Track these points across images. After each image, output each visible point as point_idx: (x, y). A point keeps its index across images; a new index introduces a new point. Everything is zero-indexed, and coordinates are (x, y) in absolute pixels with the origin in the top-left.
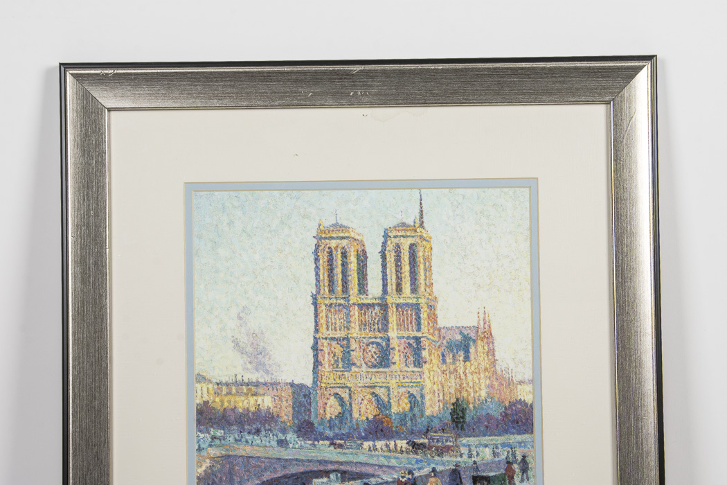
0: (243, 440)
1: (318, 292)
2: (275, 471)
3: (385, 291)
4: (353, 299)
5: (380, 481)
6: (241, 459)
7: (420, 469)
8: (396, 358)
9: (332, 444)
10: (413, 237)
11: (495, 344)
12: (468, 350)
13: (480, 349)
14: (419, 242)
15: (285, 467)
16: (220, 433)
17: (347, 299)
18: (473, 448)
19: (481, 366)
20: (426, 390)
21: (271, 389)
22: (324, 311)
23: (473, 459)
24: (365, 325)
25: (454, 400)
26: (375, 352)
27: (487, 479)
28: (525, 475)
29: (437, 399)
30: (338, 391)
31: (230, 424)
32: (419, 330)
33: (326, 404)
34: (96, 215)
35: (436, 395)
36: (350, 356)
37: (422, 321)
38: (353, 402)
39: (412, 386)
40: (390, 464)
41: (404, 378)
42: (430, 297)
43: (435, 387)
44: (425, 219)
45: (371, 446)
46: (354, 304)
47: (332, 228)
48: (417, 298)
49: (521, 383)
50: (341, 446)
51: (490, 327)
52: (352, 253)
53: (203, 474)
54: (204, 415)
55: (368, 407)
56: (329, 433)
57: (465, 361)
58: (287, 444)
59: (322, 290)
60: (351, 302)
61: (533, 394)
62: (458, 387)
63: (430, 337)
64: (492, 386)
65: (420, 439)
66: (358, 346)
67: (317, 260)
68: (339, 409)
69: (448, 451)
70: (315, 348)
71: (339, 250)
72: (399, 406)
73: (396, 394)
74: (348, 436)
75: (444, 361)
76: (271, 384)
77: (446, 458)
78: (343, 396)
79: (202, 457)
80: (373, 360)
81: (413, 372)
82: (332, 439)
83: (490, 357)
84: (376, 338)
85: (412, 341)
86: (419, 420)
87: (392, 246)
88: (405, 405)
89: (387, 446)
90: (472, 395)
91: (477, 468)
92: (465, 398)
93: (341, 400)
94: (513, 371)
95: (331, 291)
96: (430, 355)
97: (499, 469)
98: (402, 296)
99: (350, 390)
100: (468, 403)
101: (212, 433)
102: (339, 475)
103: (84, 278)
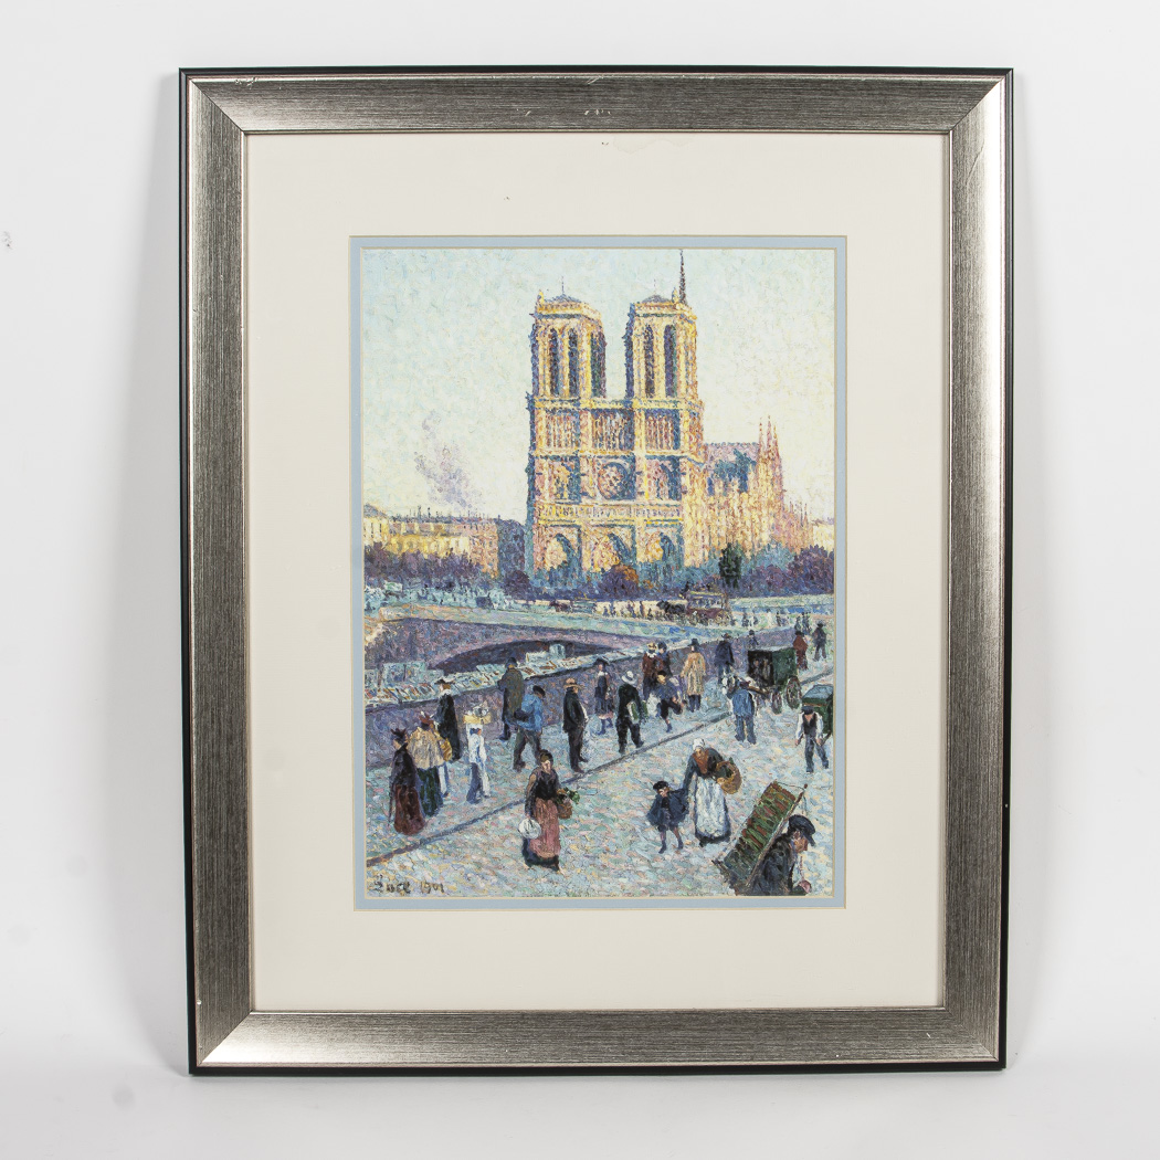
0: (430, 597)
1: (536, 392)
2: (474, 640)
3: (630, 392)
4: (585, 403)
5: (622, 657)
6: (426, 623)
7: (675, 640)
8: (644, 487)
9: (553, 605)
10: (670, 315)
11: (783, 469)
12: (746, 476)
13: (762, 475)
14: (679, 323)
15: (487, 636)
16: (397, 587)
17: (576, 402)
18: (750, 613)
19: (762, 499)
20: (686, 532)
21: (468, 527)
22: (544, 418)
23: (749, 628)
24: (601, 440)
25: (724, 546)
26: (614, 478)
27: (769, 655)
28: (820, 650)
29: (700, 544)
30: (563, 531)
31: (412, 576)
32: (677, 447)
33: (545, 549)
34: (227, 281)
35: (700, 538)
36: (580, 482)
37: (682, 435)
38: (584, 547)
39: (666, 525)
40: (633, 634)
41: (655, 514)
42: (693, 401)
43: (699, 528)
44: (687, 292)
45: (608, 607)
46: (586, 409)
47: (556, 303)
48: (674, 402)
49: (818, 522)
50: (565, 608)
51: (776, 444)
52: (584, 338)
53: (374, 644)
54: (376, 563)
55: (604, 554)
56: (547, 588)
57: (740, 492)
58: (490, 604)
59: (541, 390)
60: (582, 407)
61: (835, 539)
62: (730, 527)
63: (693, 457)
64: (776, 527)
65: (676, 599)
66: (591, 469)
67: (534, 346)
68: (564, 556)
69: (714, 617)
70: (531, 471)
71: (566, 332)
72: (647, 553)
73: (643, 536)
74: (576, 595)
75: (711, 491)
76: (469, 520)
77: (712, 626)
78: (569, 538)
79: (373, 619)
80: (612, 488)
81: (668, 506)
82: (553, 598)
83: (776, 486)
84: (616, 457)
85: (667, 463)
86: (674, 573)
87: (640, 328)
88: (656, 553)
89: (630, 608)
90: (750, 539)
91: (755, 640)
92: (740, 543)
93: (566, 543)
94: (808, 507)
95: (555, 390)
96: (692, 482)
97: (784, 642)
98: (655, 399)
99: (579, 530)
100: (744, 550)
101: (386, 587)
102: (563, 647)
103: (210, 369)
